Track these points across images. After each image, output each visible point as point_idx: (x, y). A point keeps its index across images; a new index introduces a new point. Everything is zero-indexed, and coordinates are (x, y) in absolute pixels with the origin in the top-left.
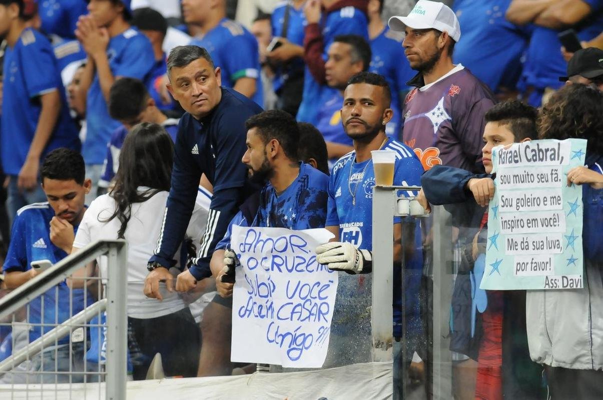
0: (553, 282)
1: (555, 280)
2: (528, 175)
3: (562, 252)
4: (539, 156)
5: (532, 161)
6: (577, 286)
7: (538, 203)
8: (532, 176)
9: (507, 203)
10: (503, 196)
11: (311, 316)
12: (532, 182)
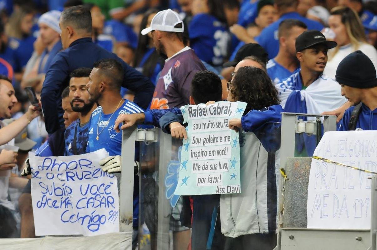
0: (221, 189)
1: (223, 188)
2: (211, 123)
3: (228, 171)
4: (218, 111)
5: (213, 114)
6: (237, 192)
7: (217, 141)
8: (213, 124)
9: (197, 141)
10: (194, 137)
11: (102, 204)
12: (214, 127)
